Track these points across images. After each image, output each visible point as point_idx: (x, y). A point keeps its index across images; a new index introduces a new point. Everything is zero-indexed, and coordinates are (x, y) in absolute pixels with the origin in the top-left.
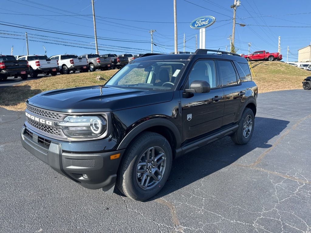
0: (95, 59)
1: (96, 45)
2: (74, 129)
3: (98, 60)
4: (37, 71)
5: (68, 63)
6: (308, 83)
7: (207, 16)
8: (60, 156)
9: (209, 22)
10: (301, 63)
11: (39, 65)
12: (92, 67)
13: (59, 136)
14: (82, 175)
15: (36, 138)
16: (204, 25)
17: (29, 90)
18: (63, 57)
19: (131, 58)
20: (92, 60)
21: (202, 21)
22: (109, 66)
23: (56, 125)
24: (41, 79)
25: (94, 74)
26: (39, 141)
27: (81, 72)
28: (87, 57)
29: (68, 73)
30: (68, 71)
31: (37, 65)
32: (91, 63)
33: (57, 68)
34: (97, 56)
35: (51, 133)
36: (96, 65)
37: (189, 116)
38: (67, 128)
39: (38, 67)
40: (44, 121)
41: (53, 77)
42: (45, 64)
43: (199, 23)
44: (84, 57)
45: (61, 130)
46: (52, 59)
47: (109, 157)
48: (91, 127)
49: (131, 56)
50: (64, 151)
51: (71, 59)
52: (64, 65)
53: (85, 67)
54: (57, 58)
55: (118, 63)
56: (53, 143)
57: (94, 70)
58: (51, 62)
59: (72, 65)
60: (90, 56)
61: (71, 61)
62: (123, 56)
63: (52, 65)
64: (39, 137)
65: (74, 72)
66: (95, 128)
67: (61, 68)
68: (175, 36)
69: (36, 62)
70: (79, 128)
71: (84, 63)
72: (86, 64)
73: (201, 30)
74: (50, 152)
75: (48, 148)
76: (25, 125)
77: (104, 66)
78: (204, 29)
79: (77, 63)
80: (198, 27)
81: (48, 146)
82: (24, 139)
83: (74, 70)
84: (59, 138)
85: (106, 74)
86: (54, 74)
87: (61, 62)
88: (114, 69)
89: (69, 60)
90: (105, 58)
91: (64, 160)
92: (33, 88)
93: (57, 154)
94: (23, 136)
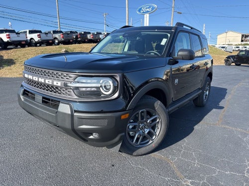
0: (60, 34)
1: (59, 24)
2: (84, 89)
3: (62, 36)
4: (8, 43)
5: (35, 37)
6: (228, 60)
7: (150, 5)
8: (72, 115)
9: (152, 9)
10: (220, 46)
11: (9, 38)
12: (57, 41)
13: (69, 96)
14: (92, 134)
15: (39, 98)
16: (148, 11)
17: (3, 59)
18: (31, 32)
19: (90, 35)
20: (57, 36)
21: (146, 8)
22: (71, 41)
23: (66, 85)
24: (12, 50)
25: (60, 48)
26: (43, 102)
27: (47, 45)
28: (52, 32)
29: (36, 46)
30: (36, 44)
31: (8, 38)
32: (56, 38)
33: (26, 41)
34: (61, 32)
35: (59, 93)
36: (60, 39)
37: (176, 81)
38: (77, 88)
39: (8, 39)
40: (51, 81)
41: (23, 49)
42: (14, 37)
43: (144, 10)
44: (50, 32)
45: (71, 91)
46: (21, 33)
47: (120, 116)
48: (101, 88)
49: (89, 33)
50: (76, 111)
51: (39, 34)
52: (32, 39)
53: (51, 41)
54: (26, 32)
55: (79, 39)
56: (62, 103)
57: (58, 44)
58: (21, 35)
59: (39, 39)
60: (55, 32)
61: (38, 35)
62: (83, 33)
63: (21, 38)
64: (43, 98)
65: (40, 46)
66: (105, 90)
67: (29, 41)
68: (127, 18)
69: (7, 35)
70: (89, 89)
71: (50, 37)
72: (52, 38)
73: (145, 16)
74: (60, 112)
75: (57, 109)
76: (22, 86)
77: (67, 41)
78: (148, 15)
79: (44, 37)
80: (143, 12)
81: (57, 107)
82: (23, 100)
83: (41, 43)
84: (69, 98)
85: (70, 48)
86: (23, 46)
87: (29, 36)
88: (75, 44)
89: (37, 34)
90: (68, 34)
91: (76, 119)
92: (5, 57)
93: (69, 114)
94: (22, 97)
